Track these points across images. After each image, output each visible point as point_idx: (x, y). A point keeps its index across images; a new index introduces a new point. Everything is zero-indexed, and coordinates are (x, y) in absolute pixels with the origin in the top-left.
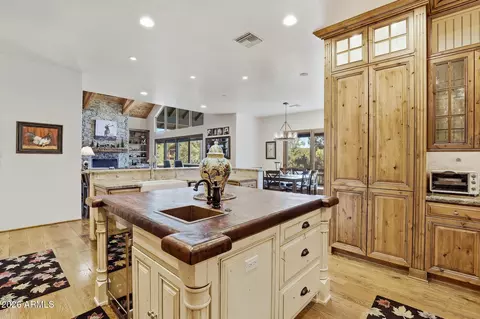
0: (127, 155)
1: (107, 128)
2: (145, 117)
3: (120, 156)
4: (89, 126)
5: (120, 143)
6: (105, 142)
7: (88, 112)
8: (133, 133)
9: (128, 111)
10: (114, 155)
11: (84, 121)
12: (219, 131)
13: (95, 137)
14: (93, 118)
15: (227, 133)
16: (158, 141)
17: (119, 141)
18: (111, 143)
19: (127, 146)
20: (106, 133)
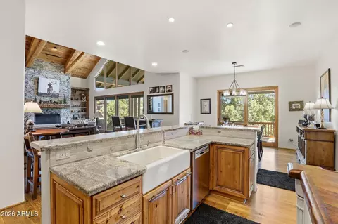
0: (69, 111)
1: (50, 85)
2: (85, 77)
3: (63, 111)
4: (31, 83)
5: (62, 100)
6: (48, 99)
7: (31, 71)
8: (74, 90)
9: (70, 71)
10: (57, 111)
11: (26, 78)
12: (162, 89)
13: (38, 94)
14: (35, 76)
15: (170, 91)
16: (97, 99)
17: (61, 98)
18: (54, 100)
19: (69, 103)
20: (49, 90)
